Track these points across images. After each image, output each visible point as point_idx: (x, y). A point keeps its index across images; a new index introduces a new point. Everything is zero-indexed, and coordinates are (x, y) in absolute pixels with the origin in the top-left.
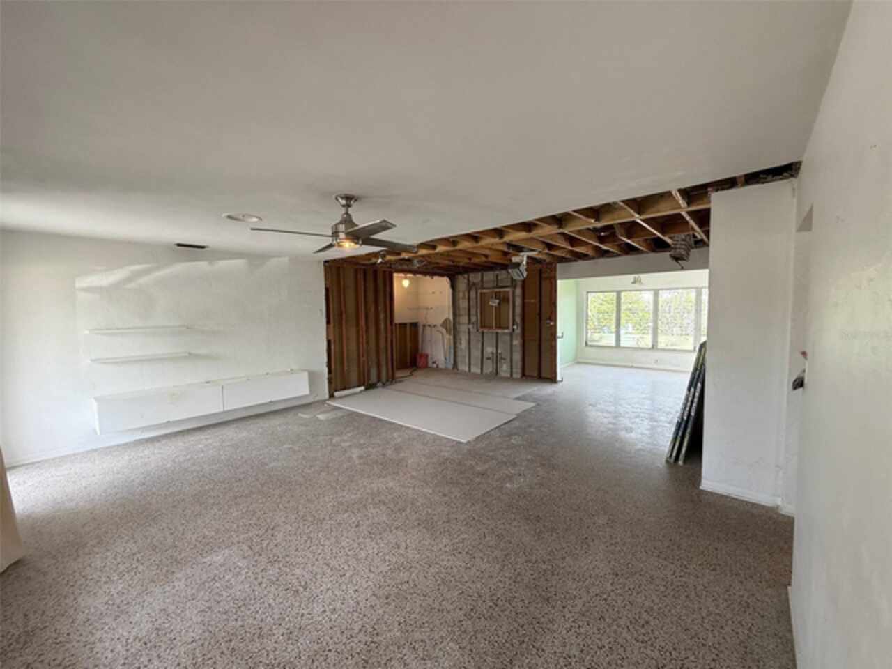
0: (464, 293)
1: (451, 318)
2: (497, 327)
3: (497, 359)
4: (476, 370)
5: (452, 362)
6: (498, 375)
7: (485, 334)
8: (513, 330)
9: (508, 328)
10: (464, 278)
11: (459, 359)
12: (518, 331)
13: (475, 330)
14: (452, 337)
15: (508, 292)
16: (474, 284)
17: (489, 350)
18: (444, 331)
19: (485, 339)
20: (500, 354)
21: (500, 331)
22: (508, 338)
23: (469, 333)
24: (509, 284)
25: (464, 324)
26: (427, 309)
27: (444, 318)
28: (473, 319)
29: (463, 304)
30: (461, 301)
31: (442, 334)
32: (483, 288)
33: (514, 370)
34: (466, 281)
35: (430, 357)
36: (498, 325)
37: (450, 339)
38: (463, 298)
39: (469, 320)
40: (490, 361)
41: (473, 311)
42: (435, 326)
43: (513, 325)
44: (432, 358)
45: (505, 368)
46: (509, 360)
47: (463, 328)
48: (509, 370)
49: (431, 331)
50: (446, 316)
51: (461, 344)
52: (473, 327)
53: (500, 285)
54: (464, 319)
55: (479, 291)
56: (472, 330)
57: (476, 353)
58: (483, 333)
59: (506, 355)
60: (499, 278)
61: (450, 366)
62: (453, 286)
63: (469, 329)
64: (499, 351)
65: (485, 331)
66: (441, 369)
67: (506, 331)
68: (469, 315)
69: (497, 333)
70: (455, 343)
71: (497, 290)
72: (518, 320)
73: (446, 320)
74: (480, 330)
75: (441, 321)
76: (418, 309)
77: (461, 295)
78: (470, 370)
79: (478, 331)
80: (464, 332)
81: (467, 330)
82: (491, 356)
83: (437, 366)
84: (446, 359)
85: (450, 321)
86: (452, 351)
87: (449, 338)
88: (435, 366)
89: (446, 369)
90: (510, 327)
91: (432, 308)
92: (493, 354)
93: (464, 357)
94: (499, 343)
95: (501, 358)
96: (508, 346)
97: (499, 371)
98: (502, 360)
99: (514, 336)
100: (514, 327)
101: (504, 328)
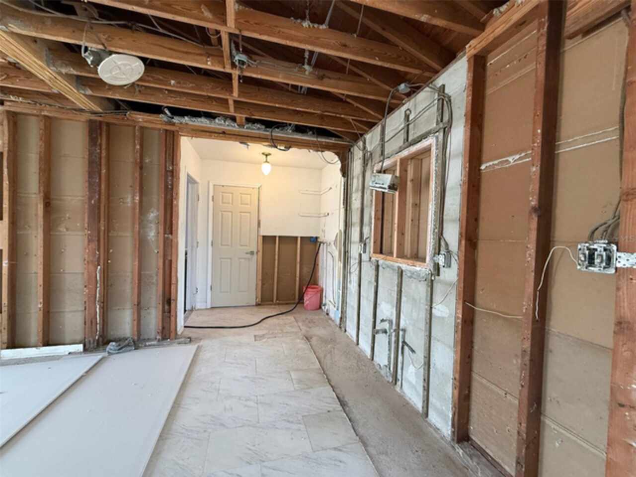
1: (343, 231)
2: (401, 255)
3: (399, 340)
4: (365, 345)
5: (340, 310)
7: (380, 268)
8: (437, 268)
9: (423, 260)
10: (360, 147)
11: (348, 310)
12: (451, 274)
13: (368, 259)
14: (342, 265)
16: (371, 156)
17: (386, 309)
18: (336, 253)
19: (381, 280)
20: (404, 330)
21: (405, 265)
22: (422, 289)
23: (360, 262)
25: (355, 243)
26: (325, 215)
27: (336, 232)
28: (366, 231)
29: (356, 202)
30: (354, 197)
31: (334, 262)
32: (382, 158)
34: (361, 153)
35: (324, 293)
36: (408, 249)
37: (340, 269)
38: (357, 190)
39: (362, 234)
40: (387, 339)
41: (366, 218)
42: (330, 244)
43: (438, 252)
44: (325, 296)
45: (413, 376)
46: (420, 354)
49: (326, 251)
50: (338, 228)
51: (350, 281)
52: (365, 251)
53: (412, 137)
54: (355, 233)
56: (363, 256)
57: (367, 308)
58: (377, 267)
61: (339, 320)
63: (360, 255)
64: (402, 325)
65: (382, 260)
66: (330, 319)
67: (419, 268)
68: (362, 224)
69: (401, 273)
70: (345, 277)
71: (406, 153)
72: (453, 235)
74: (374, 259)
75: (334, 237)
76: (319, 215)
77: (355, 184)
78: (358, 342)
79: (370, 258)
80: (355, 259)
81: (357, 256)
82: (386, 325)
83: (328, 313)
84: (335, 305)
85: (341, 235)
87: (339, 266)
88: (326, 310)
89: (334, 322)
90: (428, 258)
91: (328, 214)
92: (391, 322)
93: (352, 307)
94: (404, 299)
95: (404, 342)
96: (423, 315)
97: (399, 377)
98: (406, 348)
99: (438, 288)
100: (441, 260)
101: (417, 257)
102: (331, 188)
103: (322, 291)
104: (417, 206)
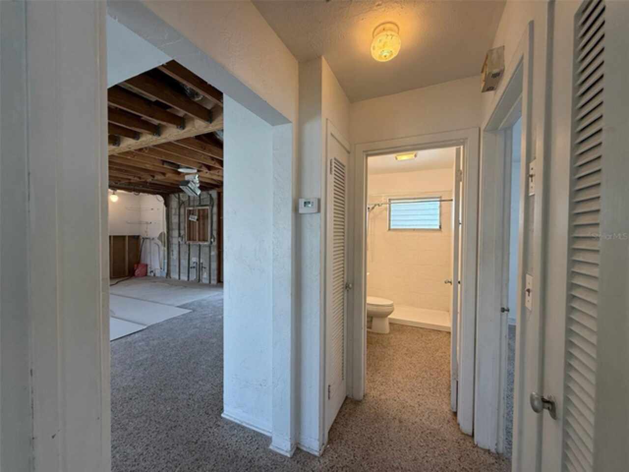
0: (176, 209)
1: (166, 232)
2: (199, 240)
3: (200, 268)
4: (184, 278)
5: (166, 270)
6: (201, 282)
7: (191, 247)
8: (211, 242)
9: (207, 241)
10: (176, 197)
11: (172, 268)
12: (215, 243)
13: (184, 243)
14: (166, 249)
15: (207, 209)
16: (183, 202)
17: (194, 259)
18: (160, 243)
19: (191, 250)
20: (202, 263)
21: (201, 243)
22: (207, 249)
23: (179, 245)
24: (208, 203)
25: (175, 237)
26: (147, 223)
27: (160, 232)
28: (182, 232)
29: (175, 220)
30: (173, 217)
31: (159, 248)
32: (189, 206)
33: (212, 278)
34: (177, 200)
35: (149, 267)
36: (201, 238)
37: (164, 251)
38: (175, 214)
39: (179, 234)
40: (195, 269)
41: (182, 227)
42: (153, 239)
43: (211, 238)
44: (151, 268)
45: (205, 275)
46: (208, 268)
47: (175, 241)
48: (208, 278)
49: (150, 242)
50: (161, 231)
51: (173, 255)
52: (182, 240)
53: (202, 203)
54: (175, 233)
55: (187, 209)
56: (181, 243)
57: (184, 263)
58: (189, 246)
59: (206, 265)
60: (202, 197)
61: (165, 275)
62: (167, 204)
63: (179, 242)
64: (201, 261)
65: (191, 243)
66: (157, 277)
67: (206, 243)
68: (179, 230)
69: (200, 246)
70: (168, 253)
71: (200, 208)
72: (215, 233)
73: (161, 234)
74: (187, 243)
75: (158, 235)
76: (140, 223)
77: (173, 211)
78: (179, 279)
79: (185, 243)
80: (176, 244)
81: (177, 243)
82: (195, 265)
83: (154, 275)
84: (161, 269)
85: (164, 234)
86: (166, 261)
87: (164, 249)
88: (152, 274)
89: (161, 277)
90: (209, 240)
91: (151, 223)
92: (197, 263)
93: (175, 266)
94: (201, 254)
95: (202, 267)
96: (208, 256)
97: (201, 278)
98: (203, 269)
99: (212, 248)
100: (212, 240)
101: (204, 240)
102: (152, 209)
103: (147, 265)
104: (204, 224)
